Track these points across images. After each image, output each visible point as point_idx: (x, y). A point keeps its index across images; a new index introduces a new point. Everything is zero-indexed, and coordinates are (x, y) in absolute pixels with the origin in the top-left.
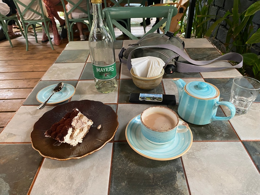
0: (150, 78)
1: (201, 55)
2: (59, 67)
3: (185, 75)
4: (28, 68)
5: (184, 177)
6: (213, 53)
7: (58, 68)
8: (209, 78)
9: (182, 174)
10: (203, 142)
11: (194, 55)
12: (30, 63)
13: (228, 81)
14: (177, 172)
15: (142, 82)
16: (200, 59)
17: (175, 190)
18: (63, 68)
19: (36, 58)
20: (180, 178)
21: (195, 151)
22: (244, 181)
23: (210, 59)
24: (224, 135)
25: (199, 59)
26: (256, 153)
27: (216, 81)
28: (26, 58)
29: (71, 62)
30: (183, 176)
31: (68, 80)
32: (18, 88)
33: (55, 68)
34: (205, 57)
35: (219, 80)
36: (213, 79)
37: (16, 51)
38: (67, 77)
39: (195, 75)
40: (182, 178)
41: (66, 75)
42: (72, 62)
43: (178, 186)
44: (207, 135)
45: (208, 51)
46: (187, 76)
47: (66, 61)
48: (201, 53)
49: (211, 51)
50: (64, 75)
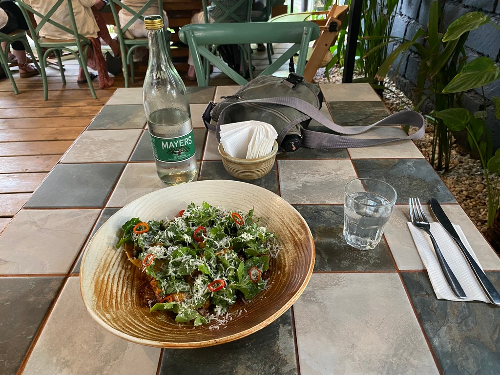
0: (251, 160)
1: (355, 115)
2: (94, 138)
3: (318, 154)
4: (47, 134)
5: (291, 334)
6: (376, 111)
7: (92, 139)
8: (361, 159)
9: (290, 328)
10: (333, 273)
11: (343, 114)
12: (51, 123)
13: (395, 165)
14: (281, 325)
15: (238, 167)
16: (352, 124)
17: (273, 354)
18: (100, 139)
19: (62, 114)
20: (285, 335)
21: (316, 290)
22: (391, 340)
23: (370, 122)
24: (371, 262)
25: (349, 124)
26: (421, 293)
27: (374, 163)
28: (43, 114)
29: (116, 128)
30: (290, 331)
31: (109, 161)
32: (27, 171)
33: (87, 140)
34: (361, 120)
35: (379, 162)
36: (369, 160)
37: (24, 100)
38: (107, 156)
39: (338, 154)
40: (288, 336)
41: (105, 153)
42: (118, 128)
43: (278, 348)
44: (342, 262)
45: (367, 109)
46: (323, 156)
47: (108, 126)
48: (354, 111)
49: (373, 108)
50: (102, 152)
